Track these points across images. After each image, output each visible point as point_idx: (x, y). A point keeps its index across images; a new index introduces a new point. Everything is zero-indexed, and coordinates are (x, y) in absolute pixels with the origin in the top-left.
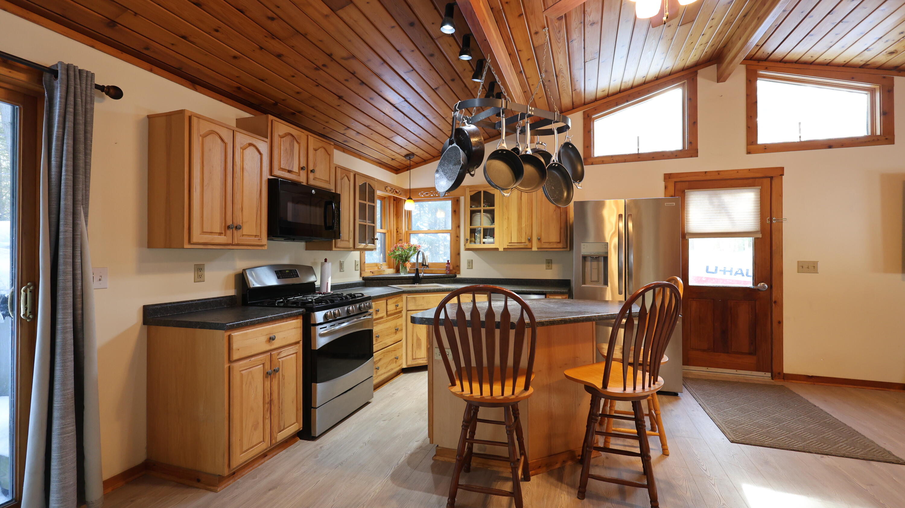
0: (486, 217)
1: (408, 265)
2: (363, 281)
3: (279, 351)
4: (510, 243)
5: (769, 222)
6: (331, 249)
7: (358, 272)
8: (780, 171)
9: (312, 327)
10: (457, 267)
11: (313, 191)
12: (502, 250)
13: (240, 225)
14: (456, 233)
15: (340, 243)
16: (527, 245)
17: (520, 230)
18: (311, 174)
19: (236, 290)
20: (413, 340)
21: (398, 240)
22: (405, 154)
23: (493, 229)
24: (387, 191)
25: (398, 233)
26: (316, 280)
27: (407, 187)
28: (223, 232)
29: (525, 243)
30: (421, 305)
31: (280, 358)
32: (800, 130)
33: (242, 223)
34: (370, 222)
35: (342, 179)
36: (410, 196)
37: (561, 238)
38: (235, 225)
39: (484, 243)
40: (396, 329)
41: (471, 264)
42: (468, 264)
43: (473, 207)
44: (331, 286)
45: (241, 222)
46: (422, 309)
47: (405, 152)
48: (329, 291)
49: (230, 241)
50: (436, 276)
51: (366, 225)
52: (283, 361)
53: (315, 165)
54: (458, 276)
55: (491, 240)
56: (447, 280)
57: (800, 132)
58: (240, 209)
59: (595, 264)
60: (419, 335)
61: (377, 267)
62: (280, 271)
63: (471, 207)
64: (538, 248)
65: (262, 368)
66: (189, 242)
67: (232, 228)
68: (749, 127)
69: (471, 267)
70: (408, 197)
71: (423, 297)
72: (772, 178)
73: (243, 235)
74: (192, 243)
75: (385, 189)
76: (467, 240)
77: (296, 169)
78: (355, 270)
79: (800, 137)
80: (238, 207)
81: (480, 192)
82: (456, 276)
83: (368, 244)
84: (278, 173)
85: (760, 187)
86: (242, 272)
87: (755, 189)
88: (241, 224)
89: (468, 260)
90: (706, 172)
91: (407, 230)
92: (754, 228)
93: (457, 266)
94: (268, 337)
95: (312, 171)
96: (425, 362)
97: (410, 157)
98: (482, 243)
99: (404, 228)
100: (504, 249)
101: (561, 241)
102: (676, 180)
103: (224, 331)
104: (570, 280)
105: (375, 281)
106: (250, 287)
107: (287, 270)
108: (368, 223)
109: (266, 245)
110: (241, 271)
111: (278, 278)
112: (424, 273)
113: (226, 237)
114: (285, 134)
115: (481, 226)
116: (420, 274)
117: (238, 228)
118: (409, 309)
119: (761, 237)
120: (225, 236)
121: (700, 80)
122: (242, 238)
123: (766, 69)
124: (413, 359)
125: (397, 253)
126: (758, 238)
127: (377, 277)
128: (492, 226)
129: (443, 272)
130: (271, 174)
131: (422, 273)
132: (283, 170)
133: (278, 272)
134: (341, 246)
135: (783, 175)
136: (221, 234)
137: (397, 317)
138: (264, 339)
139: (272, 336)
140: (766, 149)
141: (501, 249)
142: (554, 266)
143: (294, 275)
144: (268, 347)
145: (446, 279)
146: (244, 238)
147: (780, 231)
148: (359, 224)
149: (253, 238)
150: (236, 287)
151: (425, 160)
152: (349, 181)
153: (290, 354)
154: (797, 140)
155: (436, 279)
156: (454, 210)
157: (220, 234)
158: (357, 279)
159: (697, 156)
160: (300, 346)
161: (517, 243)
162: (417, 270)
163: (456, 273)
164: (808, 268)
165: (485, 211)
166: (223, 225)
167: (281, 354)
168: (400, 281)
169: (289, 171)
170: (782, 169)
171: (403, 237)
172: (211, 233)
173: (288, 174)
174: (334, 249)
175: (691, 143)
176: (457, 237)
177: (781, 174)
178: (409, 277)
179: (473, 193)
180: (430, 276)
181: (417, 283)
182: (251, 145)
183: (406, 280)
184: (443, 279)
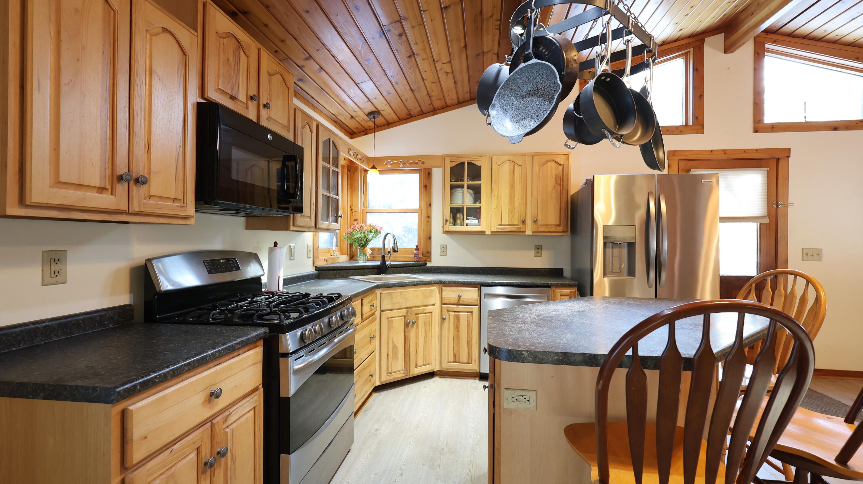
0: (468, 194)
1: (368, 251)
2: (317, 272)
3: (226, 413)
4: (499, 225)
5: (775, 206)
6: (286, 228)
7: (311, 260)
8: (787, 153)
9: (281, 360)
10: (428, 254)
11: (269, 136)
12: (490, 233)
13: (144, 177)
14: (427, 212)
15: (300, 219)
16: (520, 228)
17: (512, 210)
18: (263, 110)
19: (132, 295)
20: (388, 348)
21: (352, 221)
22: (370, 111)
23: (479, 208)
24: (350, 155)
25: (353, 211)
26: (263, 273)
27: (370, 155)
28: (108, 186)
29: (518, 225)
30: (399, 303)
31: (227, 427)
32: (805, 109)
33: (149, 173)
34: (333, 193)
35: (303, 127)
36: (374, 165)
37: (561, 220)
38: (134, 176)
39: (467, 225)
40: (371, 337)
41: (445, 250)
42: (441, 249)
43: (452, 181)
44: (283, 281)
45: (146, 171)
46: (400, 307)
47: (370, 108)
48: (281, 289)
49: (124, 207)
50: (404, 264)
51: (329, 197)
52: (232, 430)
53: (270, 97)
54: (429, 265)
55: (475, 221)
57: (805, 112)
58: (145, 146)
59: (616, 251)
60: (395, 341)
61: (328, 254)
62: (212, 261)
63: (451, 181)
64: (533, 232)
65: (196, 458)
66: (22, 201)
67: (128, 181)
68: (757, 104)
69: (445, 254)
70: (372, 166)
71: (401, 293)
72: (778, 159)
73: (150, 197)
74: (28, 203)
75: (349, 152)
76: (447, 221)
77: (242, 96)
78: (307, 258)
79: (805, 117)
80: (140, 142)
81: (463, 164)
82: (426, 264)
83: (331, 222)
84: (213, 95)
85: (768, 169)
86: (145, 264)
87: (762, 170)
88: (147, 176)
89: (441, 245)
90: (712, 151)
91: (362, 208)
92: (761, 212)
93: (428, 252)
94: (208, 392)
95: (265, 106)
96: (403, 375)
97: (375, 115)
98: (465, 224)
99: (359, 206)
100: (492, 232)
101: (561, 223)
102: (680, 158)
103: (111, 405)
104: (562, 269)
105: (331, 272)
106: (160, 291)
107: (222, 259)
108: (332, 195)
109: (192, 217)
110: (142, 262)
111: (210, 272)
112: (391, 261)
113: (114, 197)
114: (227, 33)
115: (463, 205)
116: (387, 263)
117: (141, 181)
118: (384, 308)
119: (768, 222)
120: (112, 195)
121: (707, 50)
122: (146, 201)
123: (775, 42)
124: (388, 373)
125: (356, 236)
126: (763, 224)
127: (334, 267)
128: (477, 205)
129: (410, 260)
130: (202, 96)
131: (389, 261)
132: (223, 92)
133: (208, 263)
134: (301, 224)
135: (789, 157)
136: (104, 191)
137: (372, 320)
138: (200, 397)
139: (214, 389)
140: (773, 128)
141: (488, 232)
142: (544, 253)
143: (233, 267)
144: (207, 413)
145: (415, 268)
146: (152, 201)
147: (786, 216)
148: (322, 195)
149: (170, 203)
150: (132, 290)
151: (389, 123)
152: (312, 133)
153: (244, 413)
154: (803, 120)
155: (405, 269)
156: (425, 185)
157: (101, 190)
158: (309, 269)
159: (703, 133)
160: (260, 394)
161: (509, 225)
162: (383, 257)
163: (426, 260)
164: (813, 256)
165: (469, 187)
166: (108, 172)
167: (230, 417)
168: (362, 271)
169: (233, 98)
170: (789, 150)
171: (359, 216)
172: (79, 186)
173: (230, 101)
174: (292, 228)
175: (696, 118)
176: (428, 217)
177: (788, 155)
178: (373, 266)
179: (454, 164)
180: (398, 264)
181: (383, 273)
182: (166, 31)
183: (370, 270)
184: (412, 268)
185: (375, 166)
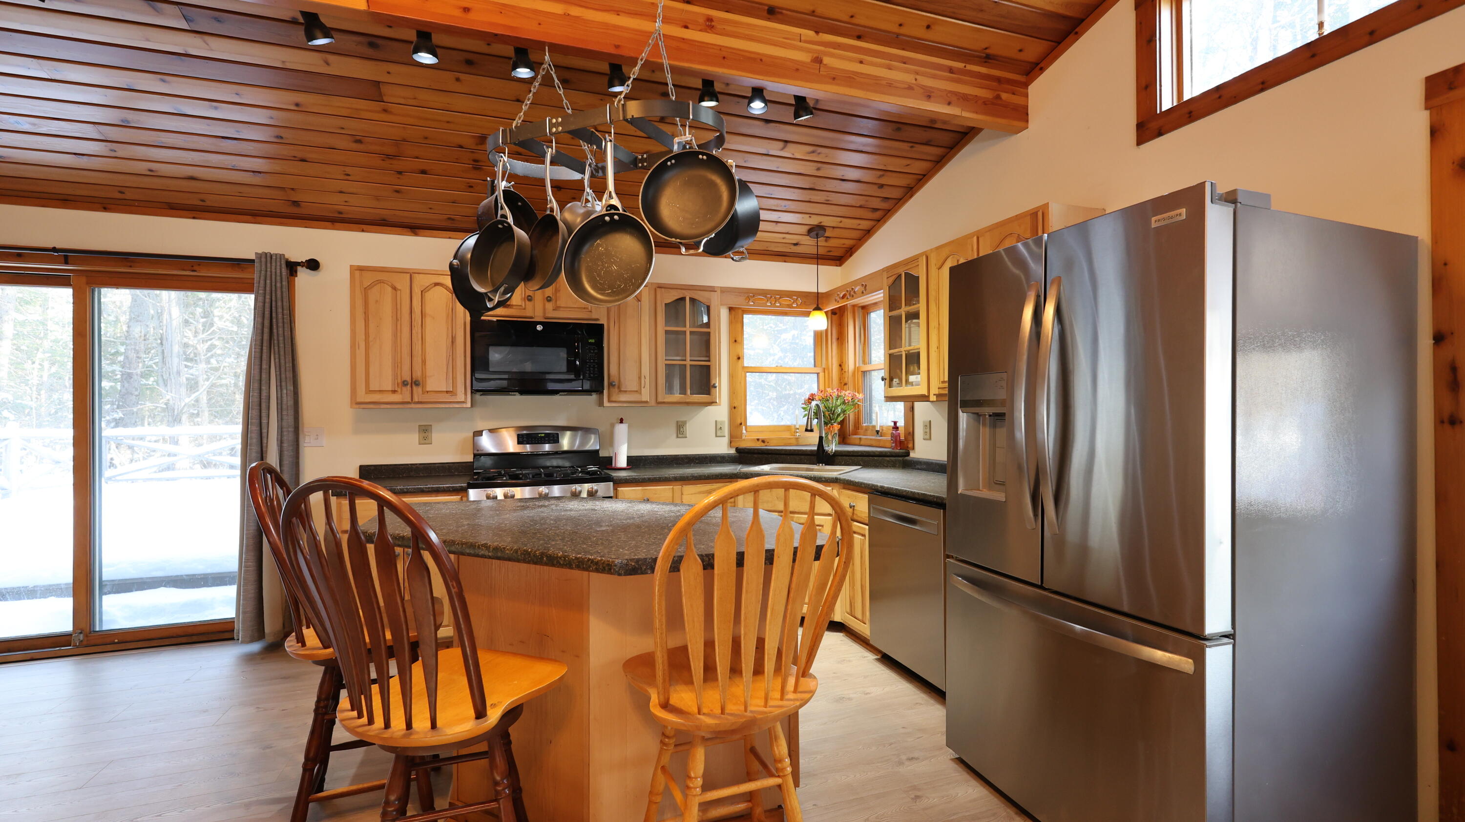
2: (738, 454)
4: (942, 382)
7: (725, 439)
10: (911, 438)
11: (539, 326)
12: (934, 399)
13: (422, 381)
15: (617, 395)
18: (548, 304)
23: (920, 353)
26: (599, 448)
28: (398, 389)
33: (426, 378)
34: (698, 358)
36: (818, 305)
38: (415, 381)
41: (928, 430)
42: (924, 428)
44: (628, 457)
45: (424, 376)
51: (685, 365)
54: (913, 455)
56: (888, 461)
58: (422, 361)
62: (528, 434)
63: (889, 311)
67: (410, 384)
69: (928, 437)
70: (815, 306)
73: (427, 392)
76: (885, 379)
78: (716, 436)
80: (418, 359)
81: (899, 277)
82: (908, 454)
83: (691, 394)
88: (424, 379)
89: (924, 422)
93: (911, 434)
95: (547, 299)
97: (816, 232)
100: (936, 395)
106: (489, 453)
107: (537, 433)
108: (692, 361)
109: (465, 402)
111: (519, 443)
113: (402, 394)
115: (902, 349)
117: (419, 383)
120: (400, 393)
122: (425, 395)
133: (522, 436)
134: (621, 399)
136: (396, 392)
141: (932, 397)
143: (552, 440)
145: (888, 459)
146: (429, 394)
148: (666, 364)
149: (444, 394)
152: (639, 300)
157: (394, 392)
158: (722, 447)
163: (907, 447)
166: (398, 380)
168: (797, 458)
172: (381, 391)
174: (606, 404)
179: (890, 281)
181: (819, 463)
182: (436, 284)
183: (809, 457)
184: (881, 458)
185: (820, 306)
